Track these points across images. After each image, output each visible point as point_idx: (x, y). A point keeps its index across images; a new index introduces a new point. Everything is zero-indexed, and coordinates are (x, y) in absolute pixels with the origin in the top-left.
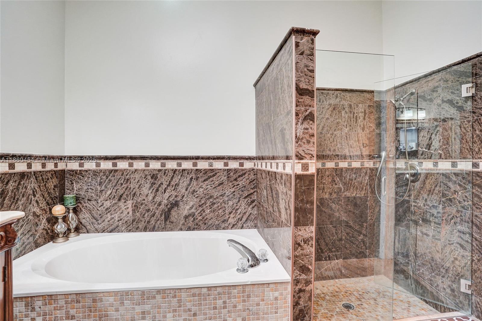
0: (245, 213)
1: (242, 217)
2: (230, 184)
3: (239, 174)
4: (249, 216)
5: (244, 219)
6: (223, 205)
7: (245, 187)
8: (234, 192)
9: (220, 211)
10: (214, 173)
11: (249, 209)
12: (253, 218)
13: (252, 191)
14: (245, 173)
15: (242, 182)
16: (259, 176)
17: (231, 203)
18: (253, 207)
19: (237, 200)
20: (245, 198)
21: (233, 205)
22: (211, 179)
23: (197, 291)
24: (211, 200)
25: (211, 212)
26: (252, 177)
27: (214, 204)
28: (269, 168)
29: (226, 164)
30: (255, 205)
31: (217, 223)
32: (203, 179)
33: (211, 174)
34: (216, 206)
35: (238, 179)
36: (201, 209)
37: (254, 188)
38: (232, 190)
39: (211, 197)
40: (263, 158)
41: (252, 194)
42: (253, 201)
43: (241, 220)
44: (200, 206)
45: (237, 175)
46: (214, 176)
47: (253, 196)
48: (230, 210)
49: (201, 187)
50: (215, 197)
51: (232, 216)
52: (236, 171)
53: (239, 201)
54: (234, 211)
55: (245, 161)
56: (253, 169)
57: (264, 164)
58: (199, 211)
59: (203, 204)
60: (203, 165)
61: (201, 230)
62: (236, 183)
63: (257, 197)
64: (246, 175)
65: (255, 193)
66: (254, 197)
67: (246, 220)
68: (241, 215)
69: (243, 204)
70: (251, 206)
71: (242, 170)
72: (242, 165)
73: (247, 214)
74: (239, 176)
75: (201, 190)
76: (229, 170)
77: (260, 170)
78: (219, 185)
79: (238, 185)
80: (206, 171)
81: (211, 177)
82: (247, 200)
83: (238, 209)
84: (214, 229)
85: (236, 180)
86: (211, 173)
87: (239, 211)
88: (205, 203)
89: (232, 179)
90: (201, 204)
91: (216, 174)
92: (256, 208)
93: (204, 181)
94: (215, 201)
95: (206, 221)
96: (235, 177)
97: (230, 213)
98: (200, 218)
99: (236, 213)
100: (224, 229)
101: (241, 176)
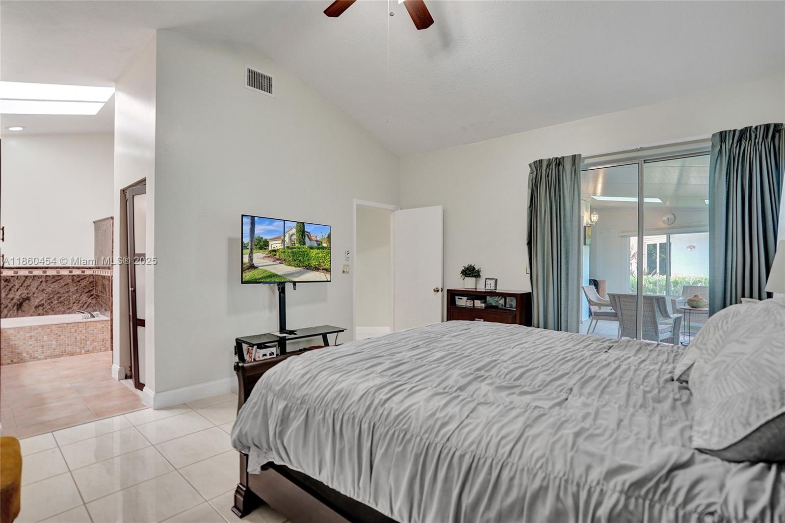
0: (86, 303)
1: (84, 305)
2: (74, 284)
3: (81, 278)
4: (89, 304)
5: (85, 306)
6: (68, 298)
7: (86, 286)
8: (77, 289)
9: (66, 302)
10: (61, 278)
11: (89, 300)
12: (92, 305)
13: (92, 288)
14: (86, 278)
15: (84, 283)
16: (97, 278)
17: (74, 297)
18: (92, 299)
19: (80, 295)
20: (86, 293)
21: (77, 297)
22: (58, 282)
23: (61, 326)
24: (58, 295)
25: (58, 303)
26: (91, 279)
27: (61, 297)
28: (102, 274)
29: (71, 272)
30: (94, 297)
31: (63, 309)
32: (52, 281)
33: (59, 278)
34: (62, 299)
35: (81, 281)
36: (49, 301)
37: (93, 286)
38: (77, 288)
39: (58, 293)
40: (99, 268)
41: (91, 290)
42: (92, 295)
43: (83, 307)
44: (48, 299)
45: (80, 279)
46: (61, 279)
47: (92, 292)
48: (74, 301)
49: (50, 287)
50: (61, 293)
51: (75, 304)
52: (79, 276)
53: (81, 295)
54: (77, 302)
55: (85, 270)
56: (92, 275)
57: (99, 272)
58: (48, 303)
59: (51, 298)
60: (50, 272)
61: (49, 315)
62: (79, 284)
63: (96, 291)
64: (87, 278)
65: (94, 290)
66: (94, 292)
67: (88, 307)
68: (83, 304)
69: (84, 298)
70: (91, 298)
71: (84, 275)
72: (83, 272)
73: (88, 303)
74: (81, 279)
75: (50, 289)
76: (73, 276)
77: (97, 275)
78: (65, 285)
79: (81, 285)
80: (54, 277)
81: (57, 281)
82: (87, 294)
83: (80, 300)
84: (60, 314)
85: (79, 281)
86: (57, 279)
87: (81, 302)
88: (53, 297)
89: (76, 281)
90: (49, 298)
91: (63, 278)
92: (94, 299)
93: (53, 282)
94: (61, 296)
95: (54, 309)
96: (78, 280)
97: (74, 303)
98: (49, 307)
99: (79, 303)
100: (69, 313)
101: (83, 279)
